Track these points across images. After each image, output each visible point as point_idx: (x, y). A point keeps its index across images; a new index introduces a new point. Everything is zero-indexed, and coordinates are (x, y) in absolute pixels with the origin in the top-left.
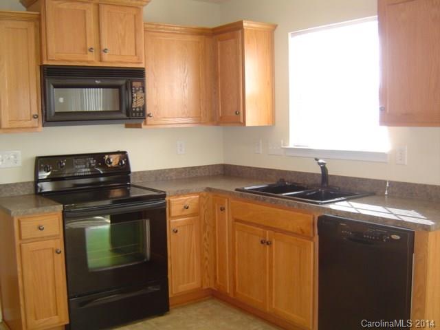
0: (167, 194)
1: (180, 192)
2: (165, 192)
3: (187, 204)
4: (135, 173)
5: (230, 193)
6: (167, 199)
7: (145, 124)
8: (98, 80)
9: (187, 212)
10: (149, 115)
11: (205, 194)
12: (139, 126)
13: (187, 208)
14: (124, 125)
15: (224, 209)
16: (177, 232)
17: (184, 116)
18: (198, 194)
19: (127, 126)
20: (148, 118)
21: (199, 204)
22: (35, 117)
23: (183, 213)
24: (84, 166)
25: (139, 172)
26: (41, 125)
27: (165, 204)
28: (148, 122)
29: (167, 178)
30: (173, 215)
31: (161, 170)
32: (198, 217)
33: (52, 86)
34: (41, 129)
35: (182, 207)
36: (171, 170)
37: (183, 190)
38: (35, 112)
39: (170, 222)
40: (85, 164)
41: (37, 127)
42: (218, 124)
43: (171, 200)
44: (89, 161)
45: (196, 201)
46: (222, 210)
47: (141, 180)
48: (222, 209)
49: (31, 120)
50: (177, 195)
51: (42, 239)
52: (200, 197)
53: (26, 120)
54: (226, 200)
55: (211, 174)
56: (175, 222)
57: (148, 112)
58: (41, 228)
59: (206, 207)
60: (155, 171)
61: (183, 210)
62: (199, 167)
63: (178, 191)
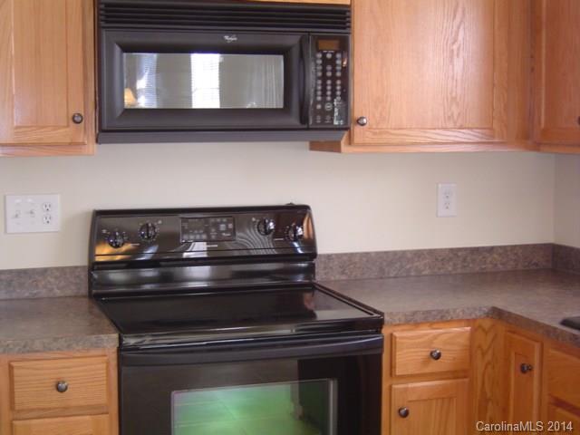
0: (387, 318)
1: (419, 318)
2: (382, 314)
3: (438, 346)
4: (329, 257)
5: (549, 331)
6: (386, 331)
7: (350, 142)
8: (230, 33)
9: (435, 366)
10: (359, 122)
11: (487, 323)
12: (334, 147)
13: (438, 356)
14: (307, 144)
15: (530, 369)
16: (406, 414)
17: (451, 125)
18: (468, 322)
19: (315, 146)
20: (357, 130)
21: (472, 348)
22: (77, 119)
23: (428, 370)
24: (204, 237)
25: (339, 256)
26: (93, 138)
27: (379, 345)
28: (357, 139)
29: (408, 271)
30: (398, 372)
31: (395, 253)
32: (466, 380)
33: (117, 49)
34: (93, 147)
35: (425, 353)
36: (419, 254)
37: (429, 312)
38: (77, 107)
39: (390, 388)
40: (207, 231)
41: (84, 144)
42: (537, 147)
43: (396, 334)
44: (216, 225)
45: (463, 341)
46: (523, 371)
47: (343, 273)
48: (525, 369)
49: (68, 126)
50: (413, 321)
51: (65, 412)
52: (473, 333)
53: (56, 127)
54: (537, 347)
55: (520, 267)
56: (406, 389)
57: (357, 114)
58: (62, 386)
59: (489, 357)
60: (377, 253)
61: (425, 363)
62: (491, 250)
63: (414, 313)
